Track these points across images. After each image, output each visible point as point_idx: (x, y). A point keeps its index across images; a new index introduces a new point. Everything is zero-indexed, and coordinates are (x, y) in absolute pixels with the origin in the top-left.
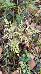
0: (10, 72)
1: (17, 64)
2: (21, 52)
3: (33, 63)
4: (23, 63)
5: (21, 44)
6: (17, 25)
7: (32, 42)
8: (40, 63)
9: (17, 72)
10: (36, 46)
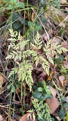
0: (15, 117)
1: (27, 104)
2: (35, 84)
3: (55, 102)
4: (39, 103)
5: (36, 70)
6: (30, 39)
7: (54, 68)
8: (66, 102)
9: (28, 117)
10: (60, 74)
